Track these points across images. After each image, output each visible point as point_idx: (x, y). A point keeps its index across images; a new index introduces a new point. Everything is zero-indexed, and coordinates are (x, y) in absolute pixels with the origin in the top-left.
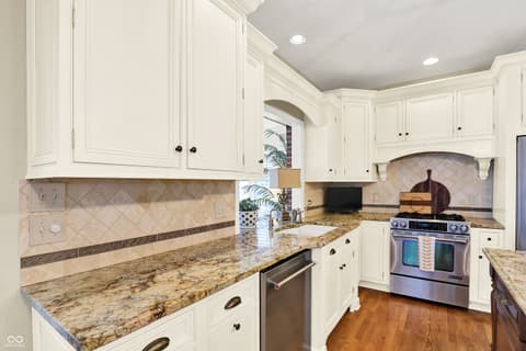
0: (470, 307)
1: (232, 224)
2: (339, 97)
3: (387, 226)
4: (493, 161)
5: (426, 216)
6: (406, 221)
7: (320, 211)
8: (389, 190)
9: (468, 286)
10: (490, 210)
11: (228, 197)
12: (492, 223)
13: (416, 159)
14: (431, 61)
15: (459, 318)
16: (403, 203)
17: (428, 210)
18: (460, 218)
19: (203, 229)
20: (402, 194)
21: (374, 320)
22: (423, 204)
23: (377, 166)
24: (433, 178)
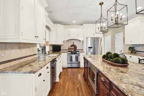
0: (81, 67)
1: (36, 54)
2: (57, 25)
3: (66, 54)
4: (83, 41)
5: (73, 51)
6: (70, 52)
7: (52, 51)
8: (66, 46)
9: (80, 63)
10: (82, 50)
11: (35, 48)
12: (83, 52)
13: (71, 40)
14: (74, 22)
15: (79, 69)
16: (69, 49)
17: (73, 50)
18: (78, 51)
19: (31, 56)
20: (69, 47)
21: (66, 72)
22: (72, 49)
23: (64, 41)
24: (74, 44)
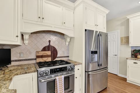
10: (68, 57)
16: (38, 57)
22: (47, 56)
23: (22, 35)
24: (52, 44)
